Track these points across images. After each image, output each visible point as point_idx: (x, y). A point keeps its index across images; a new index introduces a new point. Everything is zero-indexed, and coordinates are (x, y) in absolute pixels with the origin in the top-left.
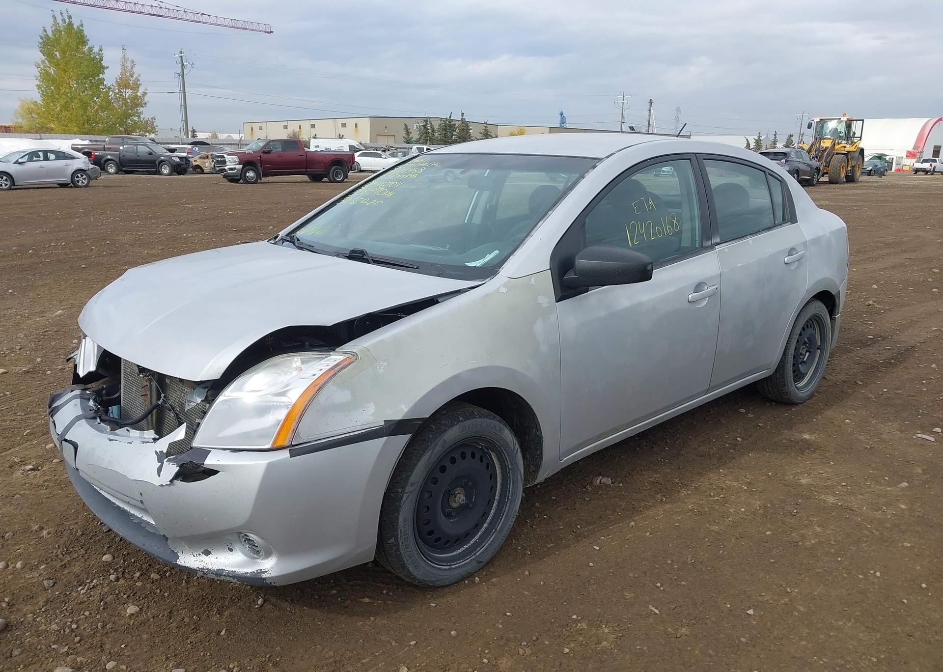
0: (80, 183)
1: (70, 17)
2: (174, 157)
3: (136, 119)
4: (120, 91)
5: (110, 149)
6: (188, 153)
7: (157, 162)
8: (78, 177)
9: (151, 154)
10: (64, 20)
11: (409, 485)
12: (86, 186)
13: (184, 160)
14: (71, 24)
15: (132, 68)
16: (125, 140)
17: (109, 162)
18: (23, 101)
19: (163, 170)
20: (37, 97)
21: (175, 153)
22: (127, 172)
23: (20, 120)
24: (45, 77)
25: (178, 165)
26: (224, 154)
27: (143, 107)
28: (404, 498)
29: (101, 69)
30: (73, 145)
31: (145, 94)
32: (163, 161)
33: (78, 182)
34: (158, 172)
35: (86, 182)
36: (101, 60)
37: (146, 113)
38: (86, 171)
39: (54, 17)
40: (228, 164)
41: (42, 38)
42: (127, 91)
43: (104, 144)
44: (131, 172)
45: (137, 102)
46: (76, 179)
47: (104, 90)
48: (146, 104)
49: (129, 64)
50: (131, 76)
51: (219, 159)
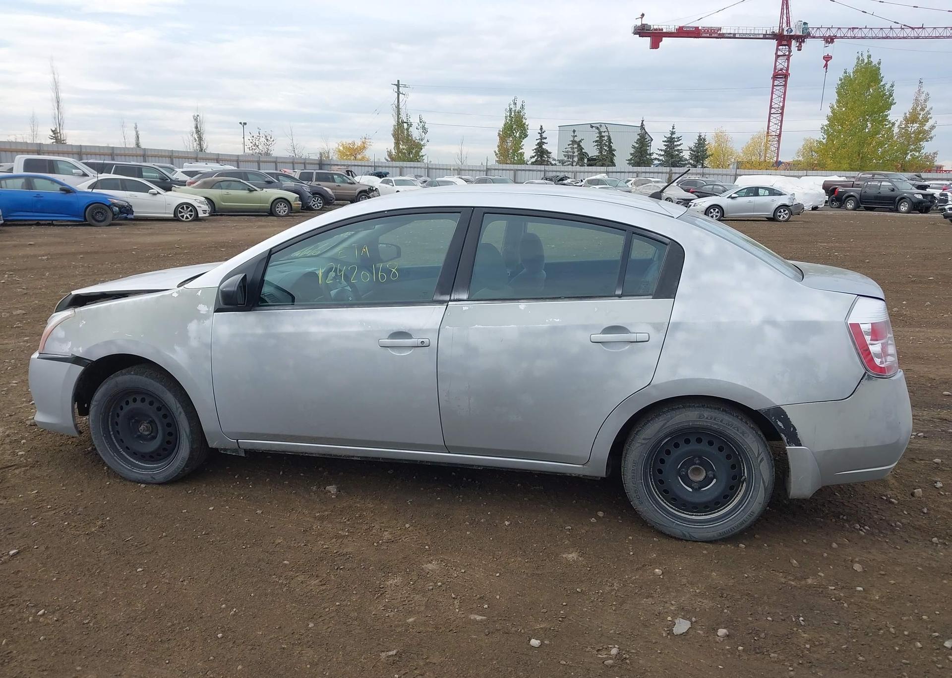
0: (781, 218)
1: (869, 57)
2: (920, 194)
3: (917, 154)
4: (906, 126)
5: (858, 186)
7: (898, 198)
8: (780, 212)
9: (893, 190)
10: (863, 60)
12: (787, 221)
13: (929, 198)
14: (870, 63)
15: (925, 102)
16: (875, 176)
17: (850, 198)
18: (807, 140)
19: (901, 207)
20: (820, 136)
21: (927, 190)
22: (867, 209)
23: (801, 158)
24: (834, 119)
25: (920, 202)
26: (949, 192)
27: (927, 141)
29: (889, 105)
30: (825, 181)
31: (933, 127)
32: (903, 198)
33: (780, 216)
34: (897, 210)
35: (786, 217)
36: (891, 95)
37: (928, 148)
38: (789, 206)
39: (858, 58)
40: (950, 203)
41: (841, 80)
42: (915, 125)
43: (853, 180)
44: (872, 209)
45: (923, 136)
46: (779, 214)
47: (887, 127)
48: (931, 138)
49: (923, 97)
50: (922, 110)
51: (942, 197)
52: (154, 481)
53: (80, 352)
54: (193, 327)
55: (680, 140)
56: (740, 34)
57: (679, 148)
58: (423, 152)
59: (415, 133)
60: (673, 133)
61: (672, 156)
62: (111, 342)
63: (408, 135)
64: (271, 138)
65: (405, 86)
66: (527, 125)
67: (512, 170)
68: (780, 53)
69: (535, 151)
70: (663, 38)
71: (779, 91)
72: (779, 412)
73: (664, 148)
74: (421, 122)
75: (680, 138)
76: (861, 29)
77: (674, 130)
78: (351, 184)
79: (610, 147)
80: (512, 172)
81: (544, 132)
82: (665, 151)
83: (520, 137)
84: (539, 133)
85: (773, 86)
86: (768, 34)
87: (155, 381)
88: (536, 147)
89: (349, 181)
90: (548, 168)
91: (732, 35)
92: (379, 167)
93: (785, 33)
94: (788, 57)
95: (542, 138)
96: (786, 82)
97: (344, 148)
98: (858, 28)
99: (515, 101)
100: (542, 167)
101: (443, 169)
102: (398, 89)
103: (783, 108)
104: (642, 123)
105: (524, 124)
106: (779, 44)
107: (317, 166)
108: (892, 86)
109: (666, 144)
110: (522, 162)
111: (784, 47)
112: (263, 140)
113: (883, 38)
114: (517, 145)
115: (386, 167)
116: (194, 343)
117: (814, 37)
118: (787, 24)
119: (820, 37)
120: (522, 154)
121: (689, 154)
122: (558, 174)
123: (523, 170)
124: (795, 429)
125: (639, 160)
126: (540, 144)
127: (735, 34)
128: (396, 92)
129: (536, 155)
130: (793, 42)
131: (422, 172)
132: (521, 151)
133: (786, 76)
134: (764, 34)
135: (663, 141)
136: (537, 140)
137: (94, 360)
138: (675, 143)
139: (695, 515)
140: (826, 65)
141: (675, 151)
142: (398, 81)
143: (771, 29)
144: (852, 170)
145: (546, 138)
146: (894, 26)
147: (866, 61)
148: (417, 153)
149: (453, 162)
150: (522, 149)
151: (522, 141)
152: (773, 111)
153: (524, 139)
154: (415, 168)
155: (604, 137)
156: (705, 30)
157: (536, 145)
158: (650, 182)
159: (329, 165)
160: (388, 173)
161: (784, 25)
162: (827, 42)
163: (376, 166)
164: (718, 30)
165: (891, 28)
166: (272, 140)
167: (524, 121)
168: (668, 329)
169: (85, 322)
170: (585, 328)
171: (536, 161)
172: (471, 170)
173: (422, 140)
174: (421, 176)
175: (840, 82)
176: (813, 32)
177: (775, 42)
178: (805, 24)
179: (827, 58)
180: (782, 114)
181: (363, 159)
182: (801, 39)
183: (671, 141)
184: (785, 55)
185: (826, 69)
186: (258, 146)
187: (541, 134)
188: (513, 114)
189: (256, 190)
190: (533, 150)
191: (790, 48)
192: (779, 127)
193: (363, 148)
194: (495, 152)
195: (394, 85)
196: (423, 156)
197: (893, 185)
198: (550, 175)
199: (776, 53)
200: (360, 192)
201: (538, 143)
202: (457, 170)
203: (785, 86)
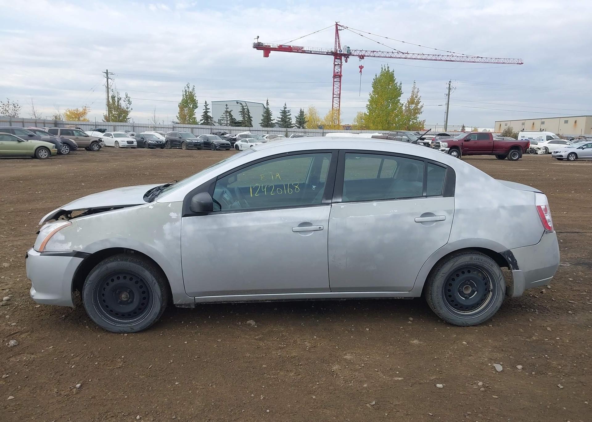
1: (388, 68)
2: (421, 142)
3: (415, 121)
4: (409, 106)
5: (390, 138)
6: (433, 140)
10: (385, 69)
11: (88, 281)
14: (389, 71)
15: (417, 93)
16: (399, 133)
18: (359, 113)
20: (366, 111)
21: (425, 140)
23: (356, 123)
24: (372, 101)
26: (440, 141)
27: (419, 114)
28: (86, 286)
29: (400, 94)
30: (372, 136)
31: (422, 107)
36: (400, 89)
37: (420, 118)
39: (382, 68)
40: (441, 147)
41: (374, 80)
42: (413, 105)
43: (387, 135)
45: (417, 111)
47: (399, 106)
48: (421, 112)
49: (416, 90)
50: (416, 97)
51: (437, 144)
52: (133, 331)
53: (80, 248)
54: (167, 227)
55: (290, 112)
56: (314, 51)
57: (289, 117)
58: (129, 116)
59: (123, 104)
60: (285, 108)
61: (286, 122)
62: (107, 240)
63: (118, 105)
64: (18, 106)
65: (112, 74)
66: (197, 101)
67: (189, 128)
68: (336, 63)
69: (202, 116)
70: (271, 51)
71: (337, 85)
72: (509, 253)
73: (281, 117)
74: (127, 97)
75: (290, 111)
76: (377, 52)
77: (286, 106)
78: (86, 136)
79: (249, 115)
81: (207, 105)
82: (282, 119)
83: (193, 107)
84: (205, 106)
85: (334, 82)
86: (329, 52)
87: (137, 264)
88: (203, 114)
89: (84, 135)
90: (213, 127)
91: (310, 52)
92: (99, 125)
93: (338, 52)
94: (341, 66)
95: (207, 109)
96: (340, 79)
97: (70, 113)
98: (376, 51)
99: (189, 86)
100: (209, 127)
101: (144, 127)
102: (107, 75)
103: (340, 94)
104: (267, 101)
105: (195, 100)
106: (336, 58)
107: (53, 125)
108: (401, 84)
109: (282, 114)
110: (195, 123)
111: (338, 60)
112: (11, 107)
113: (389, 57)
114: (192, 113)
115: (104, 125)
116: (168, 237)
117: (353, 55)
118: (339, 47)
119: (357, 55)
120: (195, 118)
121: (296, 121)
122: (220, 131)
123: (197, 128)
124: (516, 261)
125: (266, 124)
126: (206, 113)
127: (311, 51)
128: (106, 77)
129: (203, 119)
130: (343, 57)
131: (130, 129)
132: (194, 116)
133: (340, 76)
134: (327, 52)
135: (280, 113)
136: (203, 110)
137: (92, 253)
138: (287, 114)
139: (466, 312)
140: (361, 71)
141: (287, 118)
142: (107, 70)
143: (331, 49)
144: (384, 130)
145: (209, 109)
146: (394, 51)
147: (387, 70)
148: (125, 117)
149: (151, 123)
150: (195, 115)
151: (194, 110)
152: (335, 96)
153: (195, 109)
154: (124, 126)
155: (245, 109)
156: (294, 48)
157: (203, 113)
158: (278, 136)
159: (62, 124)
160: (106, 130)
161: (338, 48)
162: (360, 58)
163: (97, 125)
164: (302, 48)
165: (393, 52)
166: (18, 107)
167: (195, 97)
168: (454, 213)
169: (81, 228)
170: (412, 214)
171: (204, 122)
172: (162, 128)
173: (127, 108)
174: (130, 132)
175: (374, 81)
176: (353, 53)
177: (333, 57)
178: (348, 47)
179: (361, 67)
180: (339, 98)
181: (84, 120)
182: (347, 56)
183: (285, 113)
184: (339, 65)
185: (361, 73)
186: (7, 111)
187: (206, 106)
188: (187, 93)
189: (24, 141)
190: (201, 116)
191: (341, 60)
192: (338, 105)
193: (84, 113)
194: (177, 116)
195: (104, 72)
196: (129, 119)
197: (409, 138)
198: (215, 131)
199: (334, 63)
201: (204, 112)
202: (153, 127)
203: (340, 82)
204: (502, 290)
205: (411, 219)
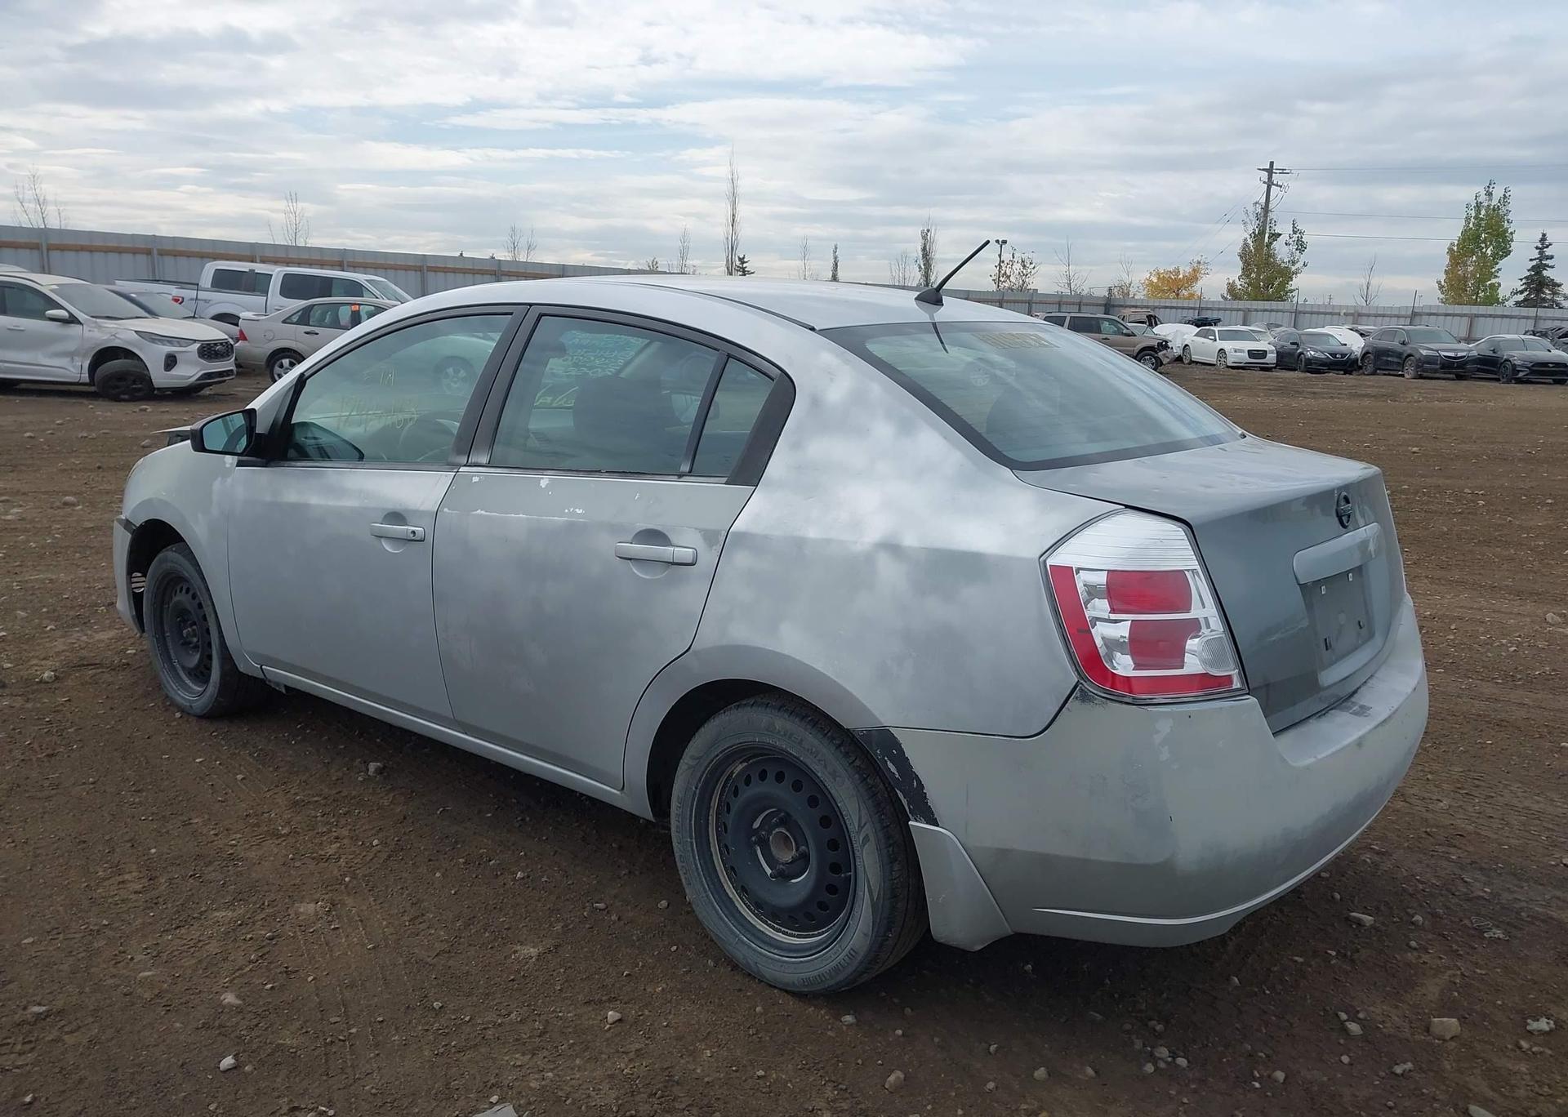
58: (1295, 283)
59: (1282, 251)
63: (1270, 256)
64: (1031, 263)
65: (1283, 171)
66: (1512, 233)
67: (1465, 315)
69: (1524, 281)
74: (1295, 233)
78: (1128, 335)
80: (1466, 320)
81: (1547, 247)
83: (1494, 255)
84: (1537, 248)
88: (1528, 274)
89: (1125, 331)
90: (1541, 312)
92: (1208, 309)
95: (1543, 256)
97: (1159, 278)
99: (1491, 190)
100: (1532, 312)
101: (1325, 314)
102: (1270, 177)
105: (1506, 231)
107: (1103, 308)
110: (1492, 299)
112: (1018, 267)
114: (1487, 270)
115: (1219, 309)
116: (216, 511)
120: (1494, 288)
122: (1557, 324)
123: (1490, 316)
126: (1538, 269)
128: (1264, 182)
129: (1525, 290)
131: (1286, 318)
132: (1493, 281)
136: (1531, 260)
137: (138, 526)
142: (1272, 164)
145: (1551, 257)
148: (1283, 285)
149: (1351, 301)
150: (1496, 276)
151: (1497, 264)
153: (1502, 257)
154: (1272, 311)
157: (1529, 270)
159: (1121, 306)
160: (1219, 320)
163: (1203, 309)
166: (1032, 266)
167: (1506, 224)
168: (724, 541)
171: (1525, 300)
172: (1380, 315)
173: (1294, 263)
174: (1278, 326)
181: (1191, 296)
186: (1009, 277)
187: (1541, 250)
188: (1483, 212)
190: (1521, 280)
193: (1193, 278)
194: (1439, 283)
195: (1263, 170)
196: (1292, 291)
198: (1544, 326)
200: (1143, 349)
201: (1533, 267)
202: (1352, 314)
204: (869, 886)
205: (608, 545)
